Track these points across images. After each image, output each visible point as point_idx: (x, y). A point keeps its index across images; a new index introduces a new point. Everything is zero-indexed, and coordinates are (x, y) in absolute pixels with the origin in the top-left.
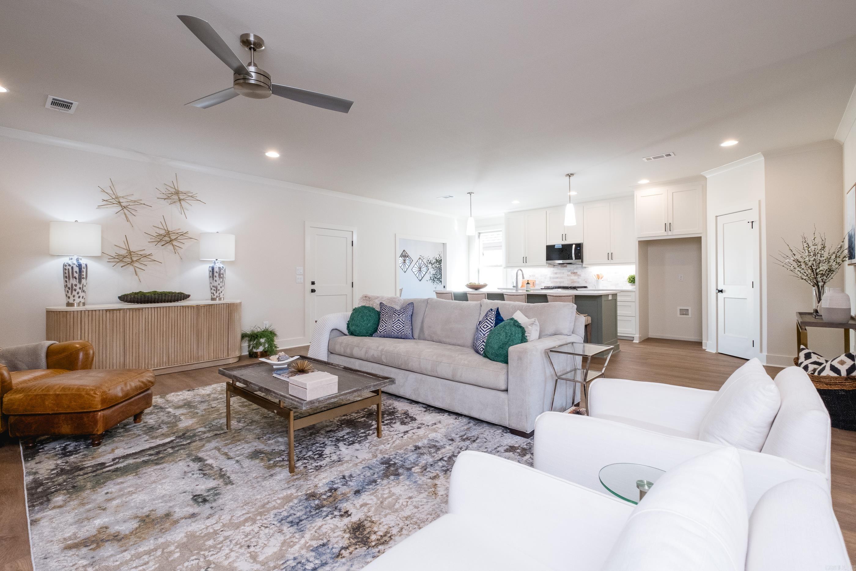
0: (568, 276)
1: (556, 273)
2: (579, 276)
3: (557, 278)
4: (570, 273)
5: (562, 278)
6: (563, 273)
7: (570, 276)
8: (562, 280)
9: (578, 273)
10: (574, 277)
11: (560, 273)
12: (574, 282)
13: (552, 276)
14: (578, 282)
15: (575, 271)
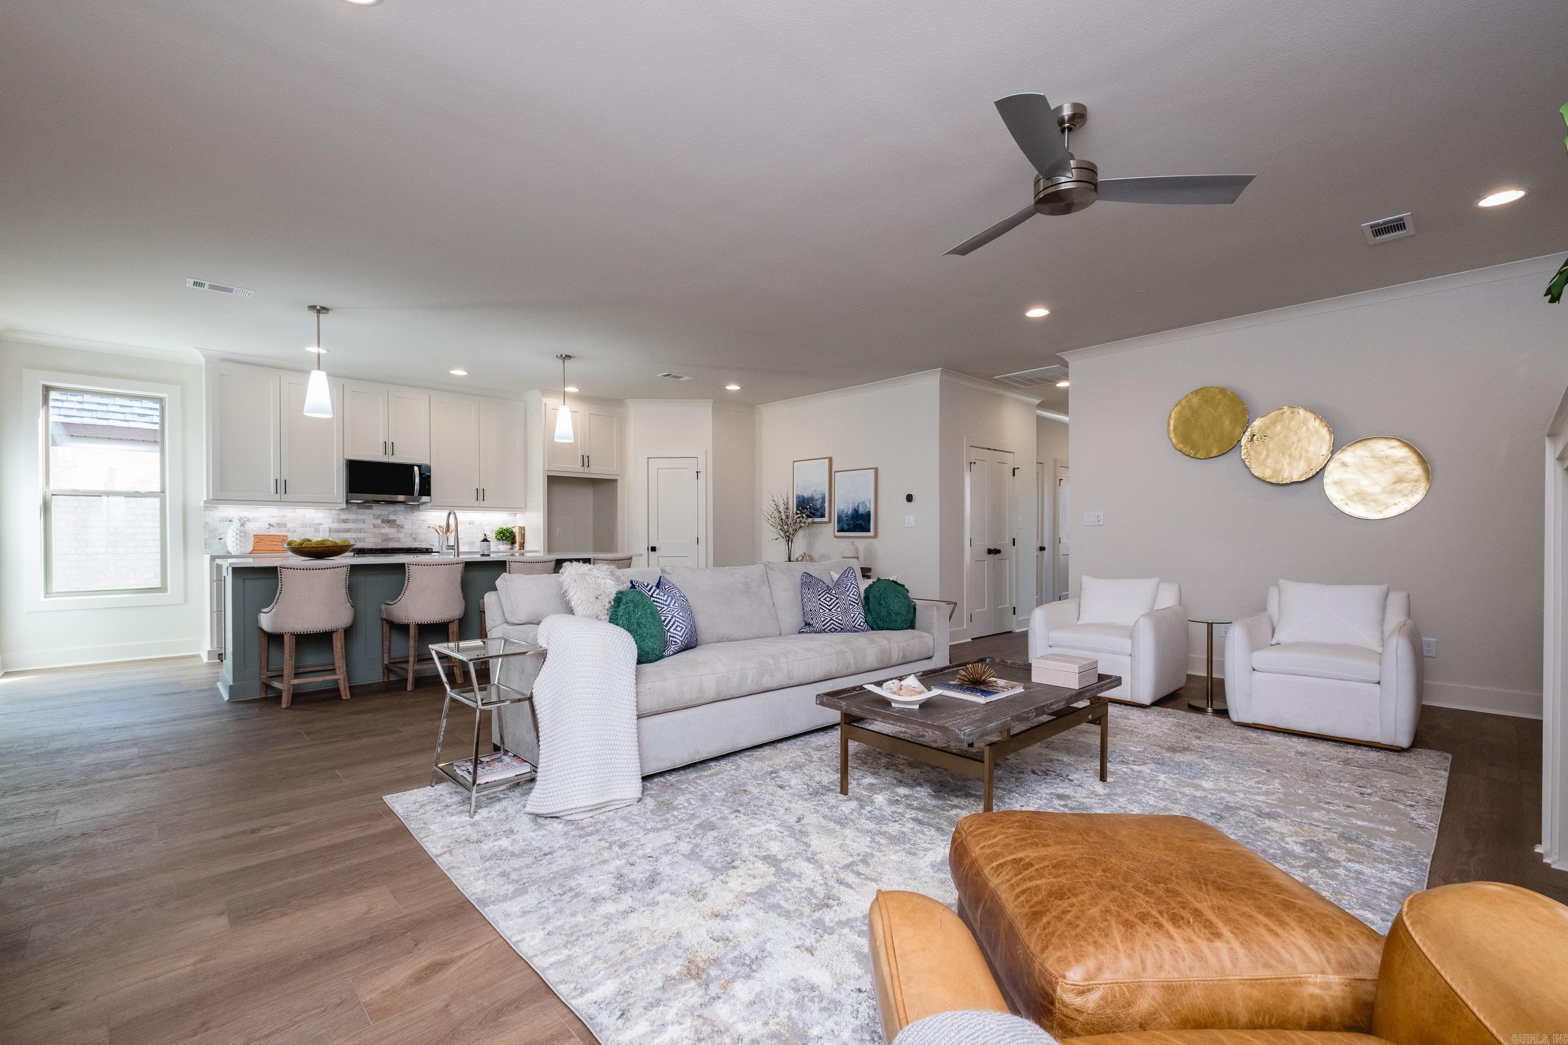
0: (374, 526)
1: (345, 521)
2: (400, 527)
3: (348, 530)
4: (379, 522)
5: (360, 531)
6: (364, 522)
7: (379, 527)
8: (360, 535)
9: (398, 522)
10: (387, 530)
11: (355, 521)
12: (389, 540)
13: (336, 526)
14: (398, 540)
15: (392, 517)
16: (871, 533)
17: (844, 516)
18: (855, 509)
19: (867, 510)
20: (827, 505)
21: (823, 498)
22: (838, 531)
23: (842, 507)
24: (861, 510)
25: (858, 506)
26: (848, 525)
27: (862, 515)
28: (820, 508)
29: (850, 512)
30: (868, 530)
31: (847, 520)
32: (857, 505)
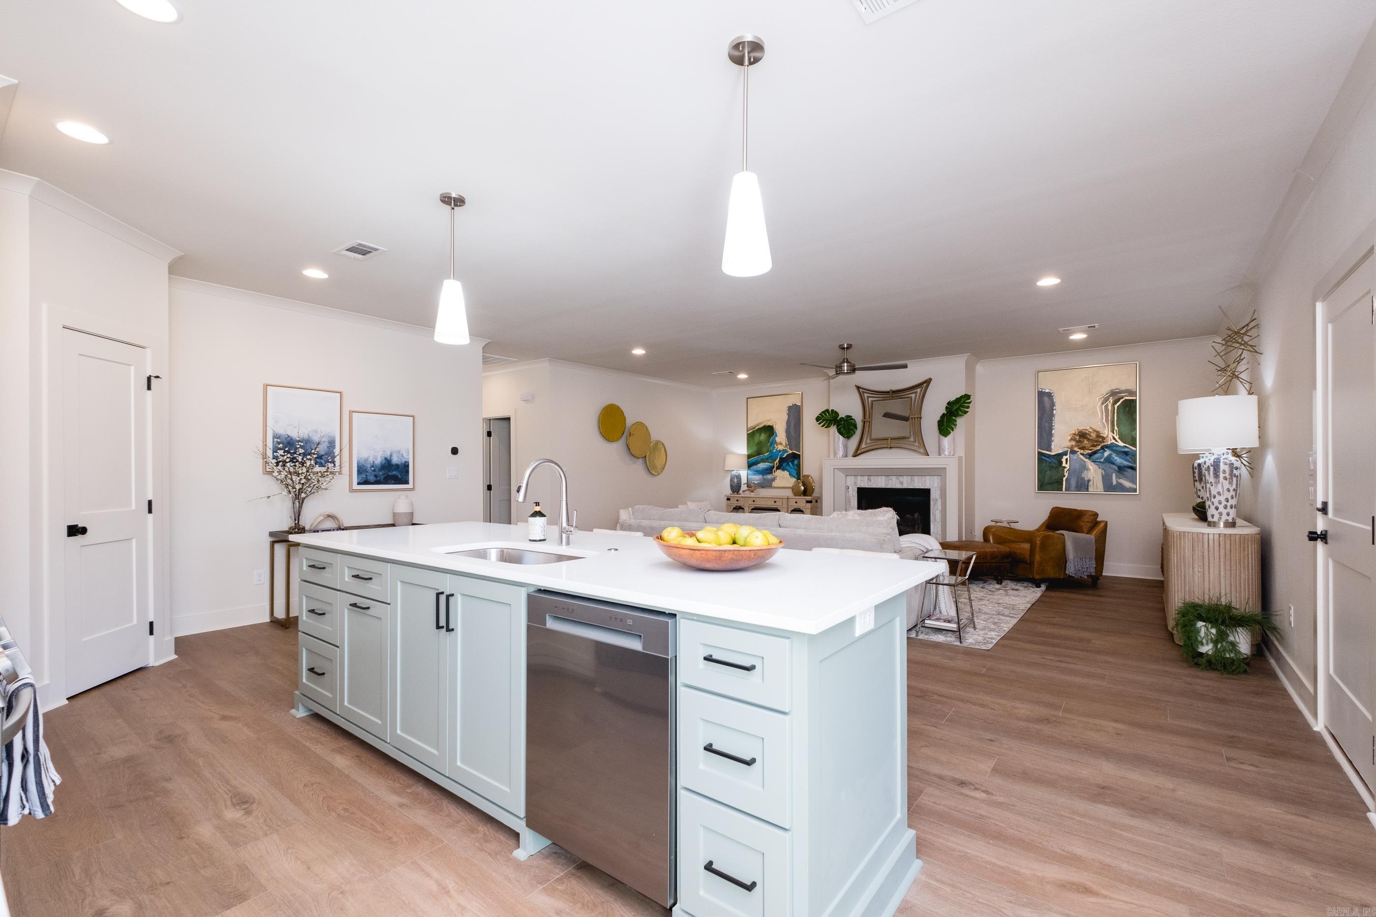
16: (410, 486)
17: (369, 466)
18: (386, 459)
19: (404, 460)
20: (337, 451)
21: (332, 444)
22: (359, 484)
23: (365, 455)
24: (395, 460)
25: (391, 456)
26: (376, 476)
27: (397, 466)
28: (326, 454)
29: (379, 461)
30: (407, 482)
31: (374, 471)
32: (389, 454)
